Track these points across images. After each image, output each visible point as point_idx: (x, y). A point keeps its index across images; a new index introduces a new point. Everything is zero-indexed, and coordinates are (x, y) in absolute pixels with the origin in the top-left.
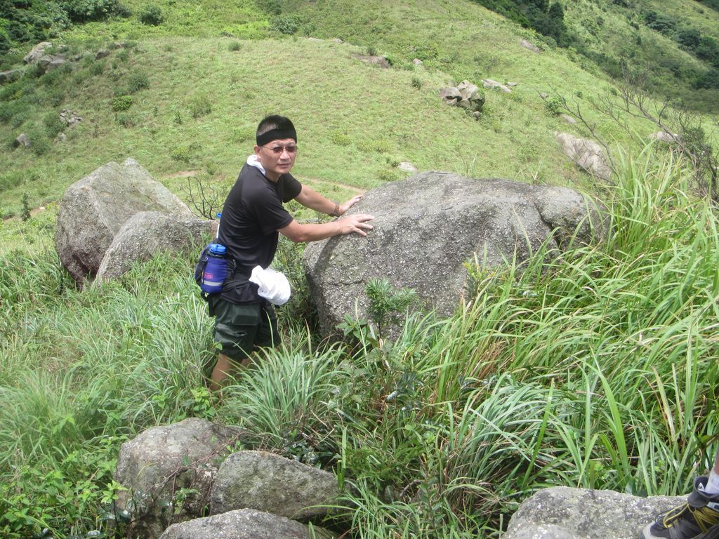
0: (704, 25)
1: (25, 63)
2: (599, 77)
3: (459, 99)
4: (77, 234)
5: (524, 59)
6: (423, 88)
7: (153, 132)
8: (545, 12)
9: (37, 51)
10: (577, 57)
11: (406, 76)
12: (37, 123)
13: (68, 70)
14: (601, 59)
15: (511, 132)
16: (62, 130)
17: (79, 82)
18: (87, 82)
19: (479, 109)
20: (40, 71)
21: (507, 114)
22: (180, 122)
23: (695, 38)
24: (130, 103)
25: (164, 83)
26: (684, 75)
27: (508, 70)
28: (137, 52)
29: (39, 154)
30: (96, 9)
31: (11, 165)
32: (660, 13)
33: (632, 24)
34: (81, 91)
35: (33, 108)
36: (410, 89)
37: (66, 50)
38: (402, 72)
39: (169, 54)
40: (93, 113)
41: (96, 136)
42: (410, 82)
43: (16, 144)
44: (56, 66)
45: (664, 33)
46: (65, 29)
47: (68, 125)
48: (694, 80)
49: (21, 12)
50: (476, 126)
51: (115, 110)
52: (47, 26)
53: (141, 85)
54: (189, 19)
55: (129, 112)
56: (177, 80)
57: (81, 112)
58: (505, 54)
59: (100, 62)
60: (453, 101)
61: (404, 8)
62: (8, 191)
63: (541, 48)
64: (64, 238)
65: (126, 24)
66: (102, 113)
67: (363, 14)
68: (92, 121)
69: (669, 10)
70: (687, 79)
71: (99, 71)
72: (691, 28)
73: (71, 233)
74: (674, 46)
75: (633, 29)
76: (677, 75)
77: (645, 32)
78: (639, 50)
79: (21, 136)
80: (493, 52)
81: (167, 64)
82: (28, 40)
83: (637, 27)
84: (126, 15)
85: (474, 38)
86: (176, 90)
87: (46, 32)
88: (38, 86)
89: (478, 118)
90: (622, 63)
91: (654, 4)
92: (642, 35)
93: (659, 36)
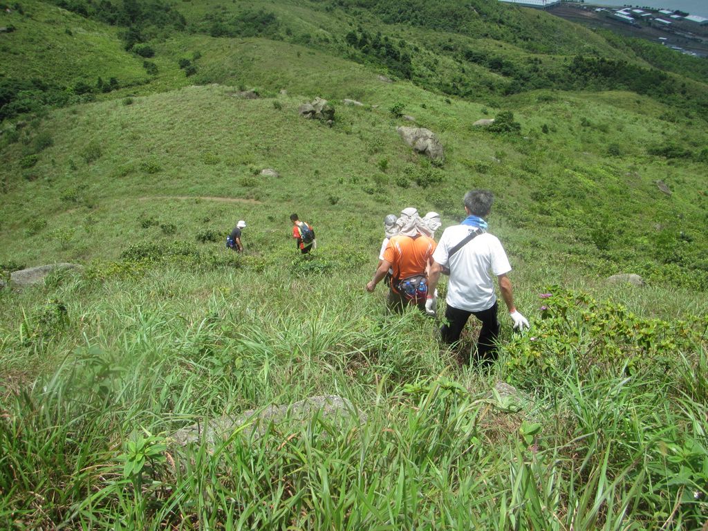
0: (504, 54)
3: (314, 112)
6: (283, 109)
8: (398, 60)
11: (269, 102)
15: (359, 132)
19: (331, 118)
23: (499, 63)
27: (371, 97)
32: (474, 51)
33: (457, 61)
36: (273, 111)
38: (266, 99)
42: (273, 106)
45: (479, 63)
48: (503, 90)
50: (330, 131)
58: (367, 88)
60: (309, 116)
61: (296, 69)
63: (394, 80)
67: (268, 77)
69: (479, 48)
70: (498, 90)
74: (487, 70)
75: (458, 64)
76: (492, 88)
77: (466, 65)
78: (465, 76)
83: (461, 62)
89: (331, 125)
90: (454, 87)
91: (470, 46)
92: (466, 66)
93: (476, 66)
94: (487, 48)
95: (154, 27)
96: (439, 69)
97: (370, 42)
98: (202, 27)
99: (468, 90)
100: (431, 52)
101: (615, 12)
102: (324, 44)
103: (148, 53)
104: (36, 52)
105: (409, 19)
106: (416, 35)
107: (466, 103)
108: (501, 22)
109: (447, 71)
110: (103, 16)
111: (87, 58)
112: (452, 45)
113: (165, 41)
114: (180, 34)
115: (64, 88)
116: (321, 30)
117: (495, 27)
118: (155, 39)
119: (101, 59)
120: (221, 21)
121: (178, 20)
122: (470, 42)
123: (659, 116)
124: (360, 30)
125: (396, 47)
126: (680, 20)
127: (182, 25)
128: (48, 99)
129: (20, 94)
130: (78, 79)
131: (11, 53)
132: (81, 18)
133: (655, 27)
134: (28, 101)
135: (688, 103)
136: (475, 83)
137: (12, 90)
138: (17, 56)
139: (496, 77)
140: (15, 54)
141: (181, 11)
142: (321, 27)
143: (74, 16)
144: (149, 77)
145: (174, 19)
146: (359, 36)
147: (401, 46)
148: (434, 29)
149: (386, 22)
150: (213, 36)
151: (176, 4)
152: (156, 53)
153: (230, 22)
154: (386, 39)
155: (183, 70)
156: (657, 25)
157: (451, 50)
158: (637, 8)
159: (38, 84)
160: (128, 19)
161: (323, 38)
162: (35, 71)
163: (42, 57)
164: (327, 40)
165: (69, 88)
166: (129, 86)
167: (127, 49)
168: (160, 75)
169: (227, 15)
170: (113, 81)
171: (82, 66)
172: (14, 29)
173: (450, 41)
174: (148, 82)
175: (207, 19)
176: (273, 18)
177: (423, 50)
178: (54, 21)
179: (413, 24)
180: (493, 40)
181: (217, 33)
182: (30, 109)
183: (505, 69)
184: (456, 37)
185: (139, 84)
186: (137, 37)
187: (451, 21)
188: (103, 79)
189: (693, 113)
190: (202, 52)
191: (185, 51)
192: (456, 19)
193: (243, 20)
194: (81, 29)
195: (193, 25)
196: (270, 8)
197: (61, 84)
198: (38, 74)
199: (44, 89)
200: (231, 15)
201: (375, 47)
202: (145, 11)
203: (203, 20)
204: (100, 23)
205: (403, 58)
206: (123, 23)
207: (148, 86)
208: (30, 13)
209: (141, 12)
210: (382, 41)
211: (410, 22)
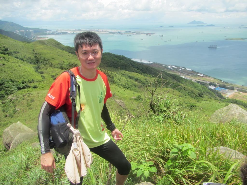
0: (138, 77)
1: (8, 99)
2: (122, 88)
4: (7, 139)
7: (36, 110)
9: (10, 97)
10: (117, 85)
12: (11, 111)
13: (17, 100)
14: (122, 85)
16: (16, 112)
17: (19, 102)
18: (21, 102)
20: (11, 100)
24: (31, 105)
25: (38, 100)
26: (136, 86)
28: (31, 94)
29: (12, 117)
30: (23, 87)
31: (6, 120)
32: (131, 76)
33: (126, 78)
34: (20, 104)
35: (10, 108)
37: (16, 96)
39: (38, 94)
40: (23, 108)
41: (24, 112)
43: (7, 116)
44: (14, 99)
46: (17, 91)
47: (18, 111)
48: (138, 87)
49: (7, 89)
51: (28, 106)
52: (13, 91)
53: (33, 101)
55: (31, 106)
56: (40, 99)
57: (20, 108)
59: (24, 97)
62: (5, 126)
64: (4, 141)
65: (30, 89)
66: (25, 107)
71: (24, 99)
72: (136, 78)
74: (134, 81)
75: (126, 79)
76: (135, 86)
77: (129, 80)
79: (7, 114)
81: (38, 96)
82: (9, 94)
83: (127, 79)
84: (30, 87)
87: (13, 92)
88: (11, 104)
90: (126, 85)
93: (131, 80)
94: (134, 75)
95: (43, 65)
96: (122, 80)
98: (57, 66)
99: (129, 86)
100: (119, 76)
101: (167, 66)
103: (42, 73)
104: (11, 71)
106: (115, 71)
107: (129, 91)
108: (138, 68)
109: (123, 81)
110: (28, 61)
111: (25, 73)
113: (46, 69)
114: (51, 68)
115: (18, 82)
117: (136, 69)
118: (44, 69)
119: (29, 74)
120: (63, 65)
122: (130, 73)
123: (178, 95)
126: (184, 69)
127: (51, 65)
128: (14, 85)
129: (6, 83)
130: (23, 79)
131: (3, 71)
132: (22, 62)
133: (178, 71)
134: (8, 85)
135: (186, 92)
136: (131, 85)
137: (4, 82)
138: (5, 72)
139: (136, 83)
140: (5, 71)
141: (51, 61)
143: (20, 61)
144: (43, 80)
145: (49, 63)
150: (60, 69)
151: (50, 59)
152: (44, 73)
153: (65, 65)
155: (53, 78)
156: (179, 70)
157: (125, 75)
158: (173, 66)
159: (11, 80)
160: (36, 63)
162: (10, 76)
163: (12, 73)
165: (20, 82)
166: (37, 82)
167: (36, 71)
168: (46, 79)
169: (64, 63)
170: (33, 80)
171: (23, 76)
172: (5, 64)
174: (42, 81)
175: (58, 64)
176: (77, 65)
177: (117, 75)
178: (14, 62)
180: (136, 73)
181: (62, 68)
182: (9, 87)
183: (139, 81)
184: (126, 72)
185: (40, 81)
186: (39, 68)
187: (124, 67)
188: (30, 79)
189: (187, 95)
190: (58, 73)
191: (53, 73)
192: (126, 67)
193: (69, 65)
194: (22, 65)
195: (55, 66)
196: (77, 62)
197: (17, 80)
198: (11, 77)
199: (13, 82)
202: (41, 61)
203: (57, 64)
204: (27, 63)
205: (112, 77)
206: (34, 63)
207: (43, 82)
208: (8, 59)
209: (40, 61)
211: (113, 67)
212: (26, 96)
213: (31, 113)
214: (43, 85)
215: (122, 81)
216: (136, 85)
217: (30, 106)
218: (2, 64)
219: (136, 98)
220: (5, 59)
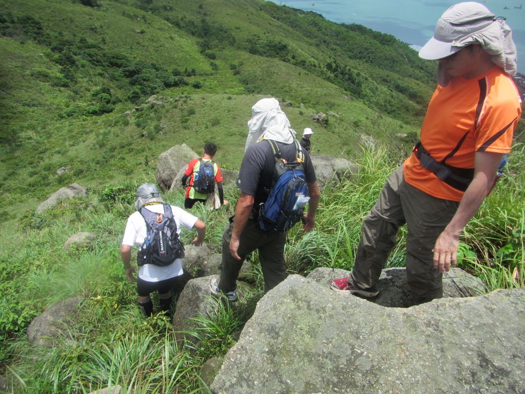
0: (419, 90)
1: (146, 103)
2: (376, 111)
3: (318, 119)
4: (164, 172)
5: (345, 103)
6: (304, 115)
7: (197, 132)
8: (354, 84)
9: (151, 99)
10: (367, 103)
11: (297, 110)
12: (151, 128)
13: (163, 106)
14: (377, 104)
15: (339, 133)
16: (161, 130)
17: (168, 111)
18: (170, 111)
19: (326, 124)
20: (152, 106)
21: (337, 126)
22: (207, 128)
23: (415, 96)
24: (187, 120)
25: (201, 112)
26: (410, 111)
27: (339, 108)
28: (190, 99)
29: (152, 139)
30: (175, 82)
31: (141, 144)
32: (401, 85)
33: (389, 90)
34: (168, 115)
35: (149, 121)
36: (299, 115)
37: (162, 98)
38: (296, 109)
39: (204, 101)
40: (173, 124)
41: (174, 132)
42: (299, 113)
43: (143, 136)
44: (159, 105)
45: (403, 93)
46: (162, 90)
47: (163, 128)
48: (414, 112)
49: (145, 83)
50: (324, 130)
51: (182, 123)
52: (156, 88)
53: (192, 112)
54: (212, 86)
55: (187, 124)
56: (206, 111)
57: (168, 123)
58: (337, 101)
59: (176, 103)
60: (316, 121)
61: (297, 82)
62: (140, 154)
63: (352, 99)
64: (159, 174)
65: (187, 88)
66: (176, 124)
68: (173, 127)
69: (405, 84)
70: (412, 112)
71: (175, 107)
72: (414, 91)
73: (161, 172)
74: (407, 98)
76: (408, 110)
78: (392, 100)
79: (145, 132)
80: (333, 101)
81: (202, 105)
82: (148, 94)
83: (391, 91)
84: (187, 84)
85: (325, 95)
86: (206, 115)
87: (155, 91)
88: (151, 113)
89: (325, 127)
90: (385, 106)
91: (399, 81)
92: (394, 94)
93: (401, 94)
94: (409, 85)
95: (217, 41)
96: (378, 93)
97: (339, 70)
98: (245, 46)
99: (394, 108)
100: (375, 82)
102: (313, 68)
103: (212, 57)
104: (155, 47)
105: (364, 58)
106: (367, 69)
107: (391, 120)
108: (422, 69)
109: (382, 95)
110: (189, 30)
111: (181, 55)
112: (388, 79)
113: (222, 51)
114: (231, 48)
115: (167, 71)
116: (312, 59)
117: (417, 71)
118: (217, 49)
119: (188, 56)
120: (256, 44)
121: (231, 39)
122: (399, 79)
124: (335, 62)
125: (354, 75)
127: (233, 42)
128: (159, 76)
129: (144, 71)
130: (174, 66)
131: (141, 45)
132: (177, 29)
134: (148, 75)
136: (398, 106)
137: (140, 67)
138: (144, 48)
139: (411, 103)
140: (143, 46)
141: (233, 34)
142: (312, 57)
143: (173, 27)
144: (213, 72)
145: (229, 38)
146: (334, 65)
147: (357, 75)
148: (379, 67)
149: (350, 58)
150: (250, 53)
151: (231, 29)
152: (217, 58)
153: (261, 45)
154: (349, 70)
155: (232, 71)
157: (387, 82)
159: (154, 66)
160: (203, 34)
161: (313, 64)
162: (152, 58)
163: (157, 51)
164: (315, 66)
165: (169, 71)
166: (201, 75)
167: (201, 52)
168: (219, 71)
169: (260, 41)
170: (193, 71)
171: (177, 59)
172: (144, 32)
173: (388, 76)
174: (212, 75)
175: (248, 41)
176: (286, 47)
177: (370, 80)
178: (162, 29)
179: (366, 61)
180: (414, 80)
181: (253, 51)
182: (149, 80)
183: (418, 99)
184: (391, 74)
185: (207, 75)
186: (207, 46)
187: (390, 63)
188: (188, 68)
190: (245, 62)
191: (234, 59)
192: (393, 63)
193: (268, 46)
194: (176, 36)
195: (239, 44)
196: (286, 41)
197: (165, 68)
198: (153, 60)
199: (157, 69)
200: (262, 41)
201: (342, 74)
202: (214, 31)
203: (245, 42)
204: (186, 33)
205: (358, 83)
206: (200, 36)
207: (212, 77)
208: (150, 22)
209: (211, 31)
210: (347, 71)
211: (365, 60)
212: (180, 102)
213: (187, 137)
214: (213, 84)
215: (379, 95)
216: (409, 108)
217: (185, 122)
218: (139, 31)
219: (406, 137)
220: (145, 21)
